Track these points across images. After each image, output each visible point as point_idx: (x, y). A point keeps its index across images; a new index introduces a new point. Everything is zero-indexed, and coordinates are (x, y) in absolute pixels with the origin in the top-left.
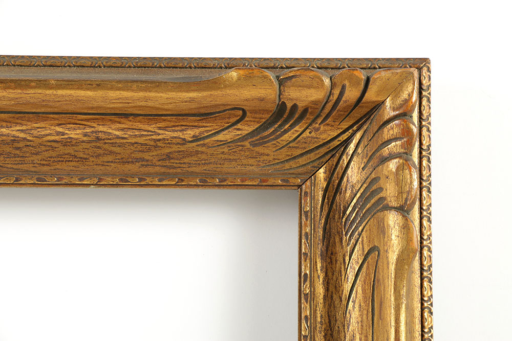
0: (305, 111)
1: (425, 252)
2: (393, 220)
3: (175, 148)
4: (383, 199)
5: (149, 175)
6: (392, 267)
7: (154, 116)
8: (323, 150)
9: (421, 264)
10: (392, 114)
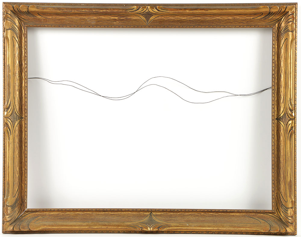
0: (274, 13)
1: (296, 39)
2: (290, 33)
3: (249, 20)
4: (288, 29)
5: (244, 25)
6: (290, 42)
7: (246, 14)
8: (277, 20)
9: (295, 41)
10: (291, 14)
